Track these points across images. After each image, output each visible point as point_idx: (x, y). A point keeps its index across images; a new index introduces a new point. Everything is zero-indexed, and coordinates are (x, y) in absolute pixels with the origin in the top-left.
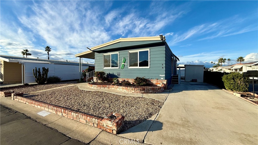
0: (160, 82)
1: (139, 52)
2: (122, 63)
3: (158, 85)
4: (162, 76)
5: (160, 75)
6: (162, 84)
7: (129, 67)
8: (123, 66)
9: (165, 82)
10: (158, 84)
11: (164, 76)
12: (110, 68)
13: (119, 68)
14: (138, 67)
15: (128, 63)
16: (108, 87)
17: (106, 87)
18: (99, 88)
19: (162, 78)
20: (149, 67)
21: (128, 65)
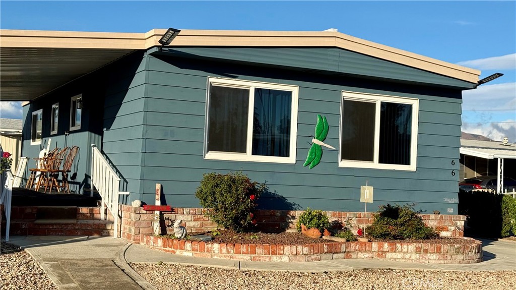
0: (446, 223)
1: (382, 103)
2: (315, 141)
3: (443, 234)
4: (449, 201)
6: (453, 228)
7: (342, 160)
8: (318, 153)
10: (443, 229)
11: (457, 201)
12: (248, 156)
13: (295, 163)
14: (375, 164)
15: (337, 146)
16: (345, 252)
17: (337, 253)
18: (313, 257)
19: (451, 210)
20: (413, 166)
21: (338, 151)
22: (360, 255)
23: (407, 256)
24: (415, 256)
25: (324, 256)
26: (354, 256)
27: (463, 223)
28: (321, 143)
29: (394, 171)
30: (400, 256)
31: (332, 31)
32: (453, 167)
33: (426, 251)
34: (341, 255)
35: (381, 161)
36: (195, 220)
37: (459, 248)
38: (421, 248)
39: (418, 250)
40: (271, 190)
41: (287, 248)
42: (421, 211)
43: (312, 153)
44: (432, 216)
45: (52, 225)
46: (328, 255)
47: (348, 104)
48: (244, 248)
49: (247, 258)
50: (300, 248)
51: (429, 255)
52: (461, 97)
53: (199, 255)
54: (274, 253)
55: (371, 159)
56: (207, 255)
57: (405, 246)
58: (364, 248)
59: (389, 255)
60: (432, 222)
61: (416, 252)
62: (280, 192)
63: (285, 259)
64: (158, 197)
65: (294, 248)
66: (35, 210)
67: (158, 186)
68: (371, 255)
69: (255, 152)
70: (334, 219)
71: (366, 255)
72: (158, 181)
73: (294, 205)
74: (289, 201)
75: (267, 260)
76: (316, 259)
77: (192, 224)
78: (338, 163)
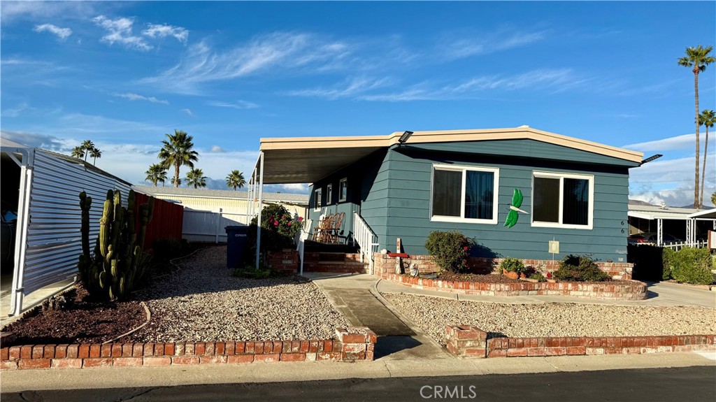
0: (617, 269)
1: (565, 179)
2: (512, 207)
3: (615, 277)
4: (619, 252)
7: (533, 222)
8: (515, 217)
10: (615, 274)
11: (626, 252)
12: (462, 219)
13: (497, 223)
14: (560, 225)
16: (537, 290)
18: (513, 293)
19: (621, 260)
20: (590, 226)
21: (530, 215)
22: (549, 292)
23: (587, 294)
24: (593, 294)
25: (521, 292)
26: (545, 293)
27: (631, 269)
28: (517, 209)
29: (575, 229)
30: (581, 293)
31: (525, 127)
32: (623, 227)
33: (602, 290)
34: (534, 292)
35: (564, 222)
36: (424, 264)
37: (628, 288)
38: (597, 288)
40: (480, 243)
41: (493, 286)
42: (597, 260)
43: (510, 216)
44: (606, 264)
45: (330, 265)
46: (525, 292)
47: (537, 180)
48: (461, 285)
49: (463, 292)
51: (604, 293)
52: (628, 174)
53: (427, 289)
54: (483, 289)
55: (556, 220)
56: (434, 289)
57: (585, 286)
58: (552, 287)
60: (606, 268)
61: (594, 291)
62: (486, 244)
63: (492, 294)
64: (398, 247)
65: (498, 286)
66: (318, 255)
67: (399, 240)
68: (558, 292)
69: (466, 216)
70: (528, 265)
71: (554, 292)
72: (398, 236)
73: (497, 254)
74: (493, 251)
75: (478, 294)
76: (515, 294)
77: (422, 266)
78: (530, 224)
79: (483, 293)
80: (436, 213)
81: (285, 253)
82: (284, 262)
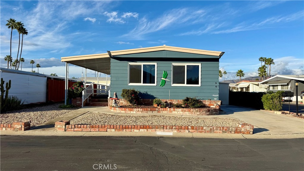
0: (213, 103)
1: (187, 65)
2: (162, 79)
3: (212, 107)
4: (215, 96)
5: (213, 95)
6: (216, 105)
7: (173, 84)
8: (164, 82)
9: (219, 103)
10: (212, 105)
11: (218, 96)
13: (156, 85)
14: (185, 85)
15: (171, 79)
16: (158, 111)
17: (154, 111)
18: (144, 112)
19: (216, 99)
20: (199, 85)
21: (171, 81)
22: (164, 112)
23: (179, 112)
24: (182, 113)
25: (148, 112)
26: (161, 112)
28: (165, 79)
29: (192, 86)
30: (176, 112)
32: (216, 85)
33: (185, 111)
34: (156, 112)
35: (187, 84)
39: (182, 111)
40: (149, 93)
43: (162, 82)
46: (151, 111)
47: (174, 67)
49: (124, 112)
50: (139, 109)
52: (219, 61)
55: (184, 83)
56: (116, 111)
57: (178, 109)
58: (165, 110)
59: (173, 112)
62: (152, 94)
63: (135, 112)
64: (115, 96)
67: (115, 93)
68: (167, 112)
71: (166, 112)
72: (115, 92)
73: (157, 97)
74: (155, 96)
75: (129, 112)
77: (124, 103)
78: (171, 85)
79: (131, 112)
80: (131, 82)
81: (77, 99)
82: (77, 102)
